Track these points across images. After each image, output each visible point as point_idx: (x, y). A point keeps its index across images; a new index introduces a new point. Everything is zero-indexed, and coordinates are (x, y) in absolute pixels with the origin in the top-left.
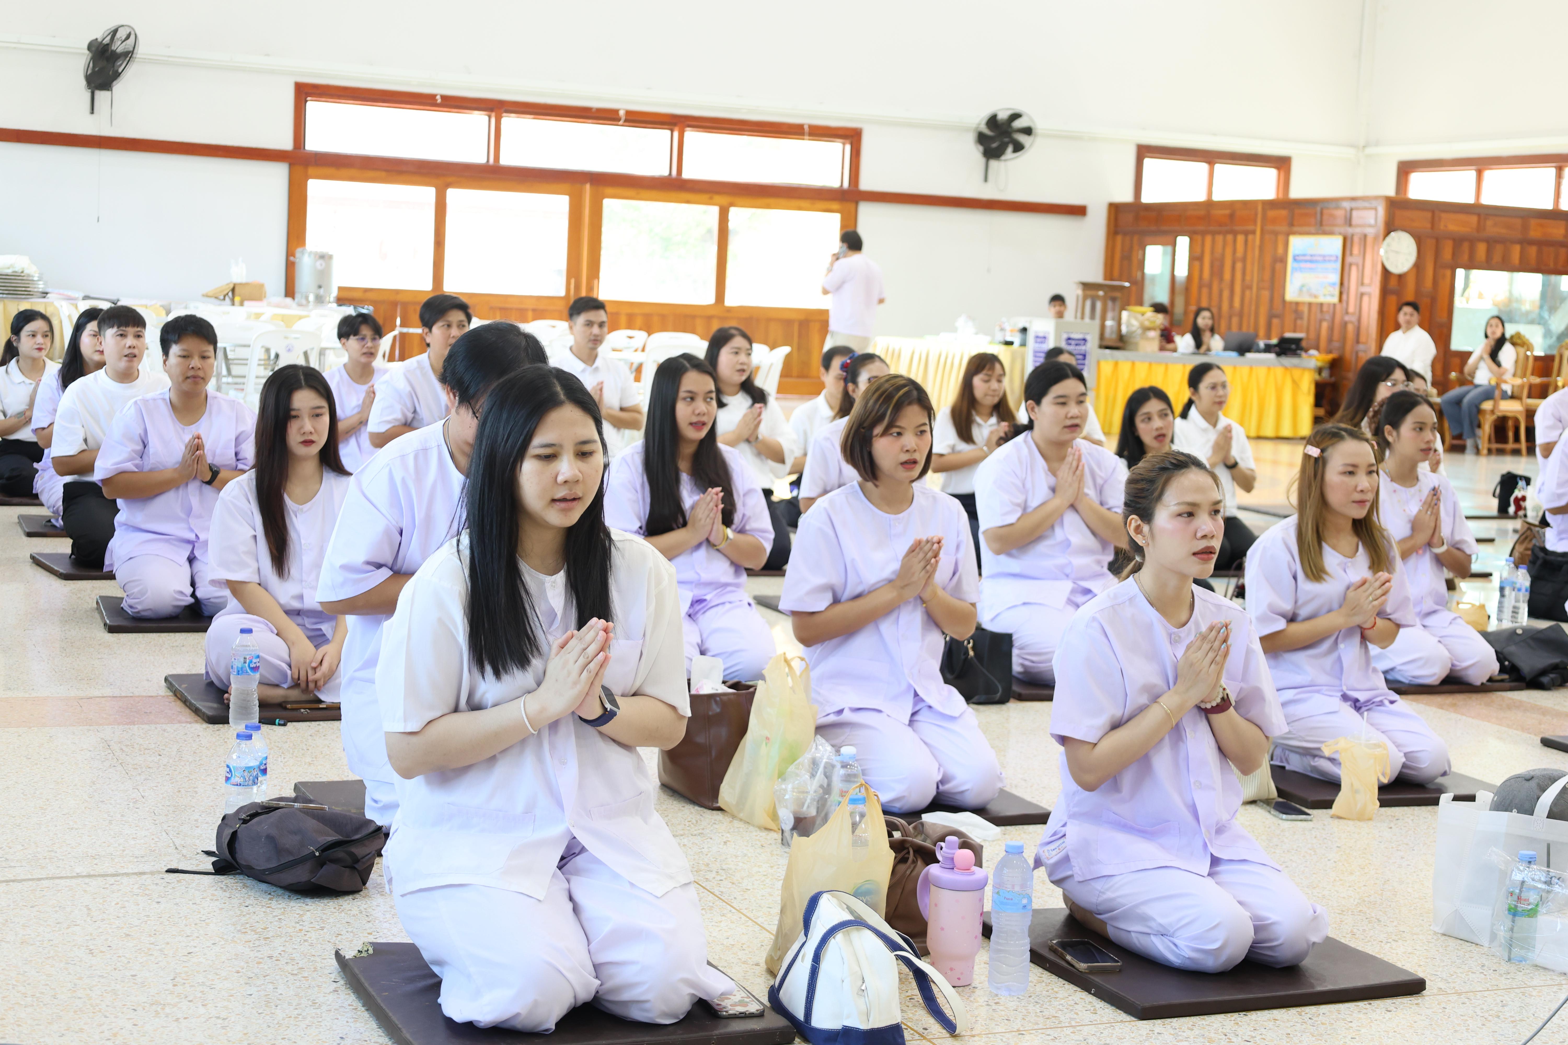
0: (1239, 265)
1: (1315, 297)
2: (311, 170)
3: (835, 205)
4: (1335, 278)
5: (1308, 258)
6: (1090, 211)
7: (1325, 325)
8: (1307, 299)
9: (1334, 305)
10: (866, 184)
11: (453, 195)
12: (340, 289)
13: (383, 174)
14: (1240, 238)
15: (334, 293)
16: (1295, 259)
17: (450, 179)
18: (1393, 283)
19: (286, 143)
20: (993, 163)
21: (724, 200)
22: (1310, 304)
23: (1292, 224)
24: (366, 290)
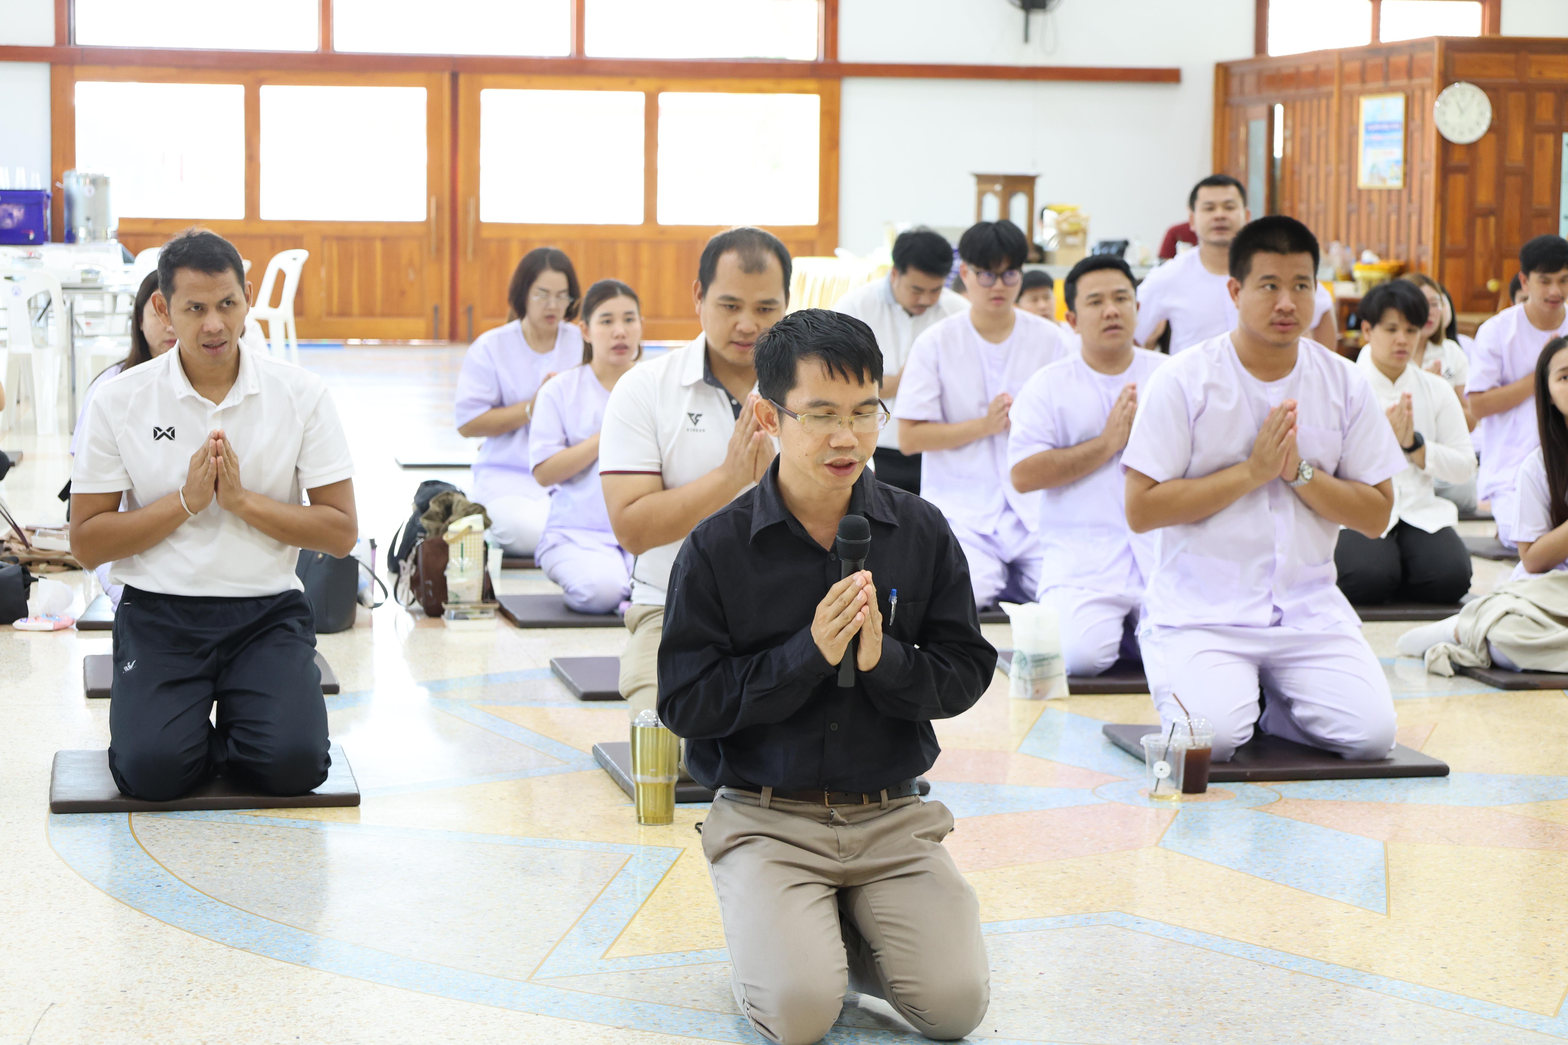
0: (1323, 141)
1: (1383, 180)
2: (78, 70)
3: (811, 84)
4: (1398, 153)
5: (1376, 127)
6: (1186, 75)
7: (1394, 218)
8: (1377, 184)
9: (1399, 192)
10: (848, 54)
11: (268, 93)
12: (122, 220)
13: (174, 71)
14: (1324, 102)
15: (114, 226)
16: (1368, 131)
17: (264, 74)
18: (1457, 158)
19: (45, 37)
20: (1037, 18)
21: (652, 84)
22: (1380, 191)
23: (1363, 81)
24: (156, 222)
